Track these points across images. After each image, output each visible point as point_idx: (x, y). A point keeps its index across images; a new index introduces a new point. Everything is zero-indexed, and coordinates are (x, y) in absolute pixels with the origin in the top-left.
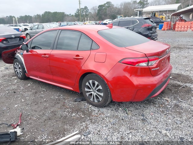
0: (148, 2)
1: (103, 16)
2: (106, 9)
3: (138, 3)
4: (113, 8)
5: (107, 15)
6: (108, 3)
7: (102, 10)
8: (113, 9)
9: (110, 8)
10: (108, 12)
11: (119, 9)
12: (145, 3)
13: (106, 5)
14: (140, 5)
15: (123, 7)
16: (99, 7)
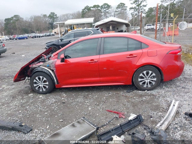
0: (58, 16)
1: (12, 30)
2: (14, 23)
3: (48, 17)
4: (23, 21)
5: (16, 29)
6: (15, 16)
7: (11, 24)
8: (23, 23)
9: (19, 21)
10: (17, 26)
11: (29, 22)
12: (55, 17)
13: (14, 18)
14: (51, 19)
15: (33, 20)
16: (5, 21)
